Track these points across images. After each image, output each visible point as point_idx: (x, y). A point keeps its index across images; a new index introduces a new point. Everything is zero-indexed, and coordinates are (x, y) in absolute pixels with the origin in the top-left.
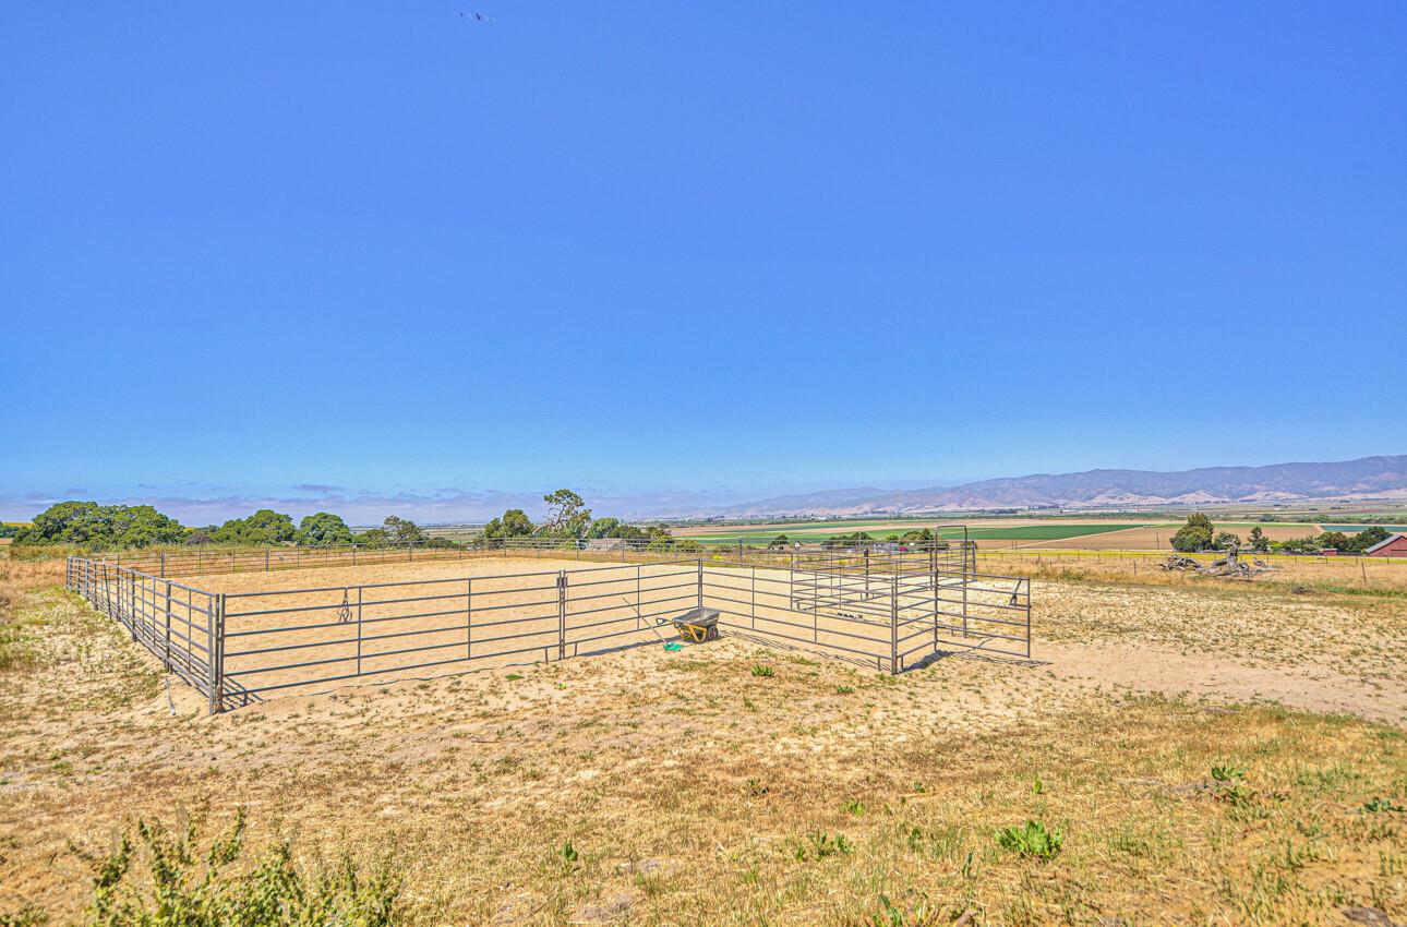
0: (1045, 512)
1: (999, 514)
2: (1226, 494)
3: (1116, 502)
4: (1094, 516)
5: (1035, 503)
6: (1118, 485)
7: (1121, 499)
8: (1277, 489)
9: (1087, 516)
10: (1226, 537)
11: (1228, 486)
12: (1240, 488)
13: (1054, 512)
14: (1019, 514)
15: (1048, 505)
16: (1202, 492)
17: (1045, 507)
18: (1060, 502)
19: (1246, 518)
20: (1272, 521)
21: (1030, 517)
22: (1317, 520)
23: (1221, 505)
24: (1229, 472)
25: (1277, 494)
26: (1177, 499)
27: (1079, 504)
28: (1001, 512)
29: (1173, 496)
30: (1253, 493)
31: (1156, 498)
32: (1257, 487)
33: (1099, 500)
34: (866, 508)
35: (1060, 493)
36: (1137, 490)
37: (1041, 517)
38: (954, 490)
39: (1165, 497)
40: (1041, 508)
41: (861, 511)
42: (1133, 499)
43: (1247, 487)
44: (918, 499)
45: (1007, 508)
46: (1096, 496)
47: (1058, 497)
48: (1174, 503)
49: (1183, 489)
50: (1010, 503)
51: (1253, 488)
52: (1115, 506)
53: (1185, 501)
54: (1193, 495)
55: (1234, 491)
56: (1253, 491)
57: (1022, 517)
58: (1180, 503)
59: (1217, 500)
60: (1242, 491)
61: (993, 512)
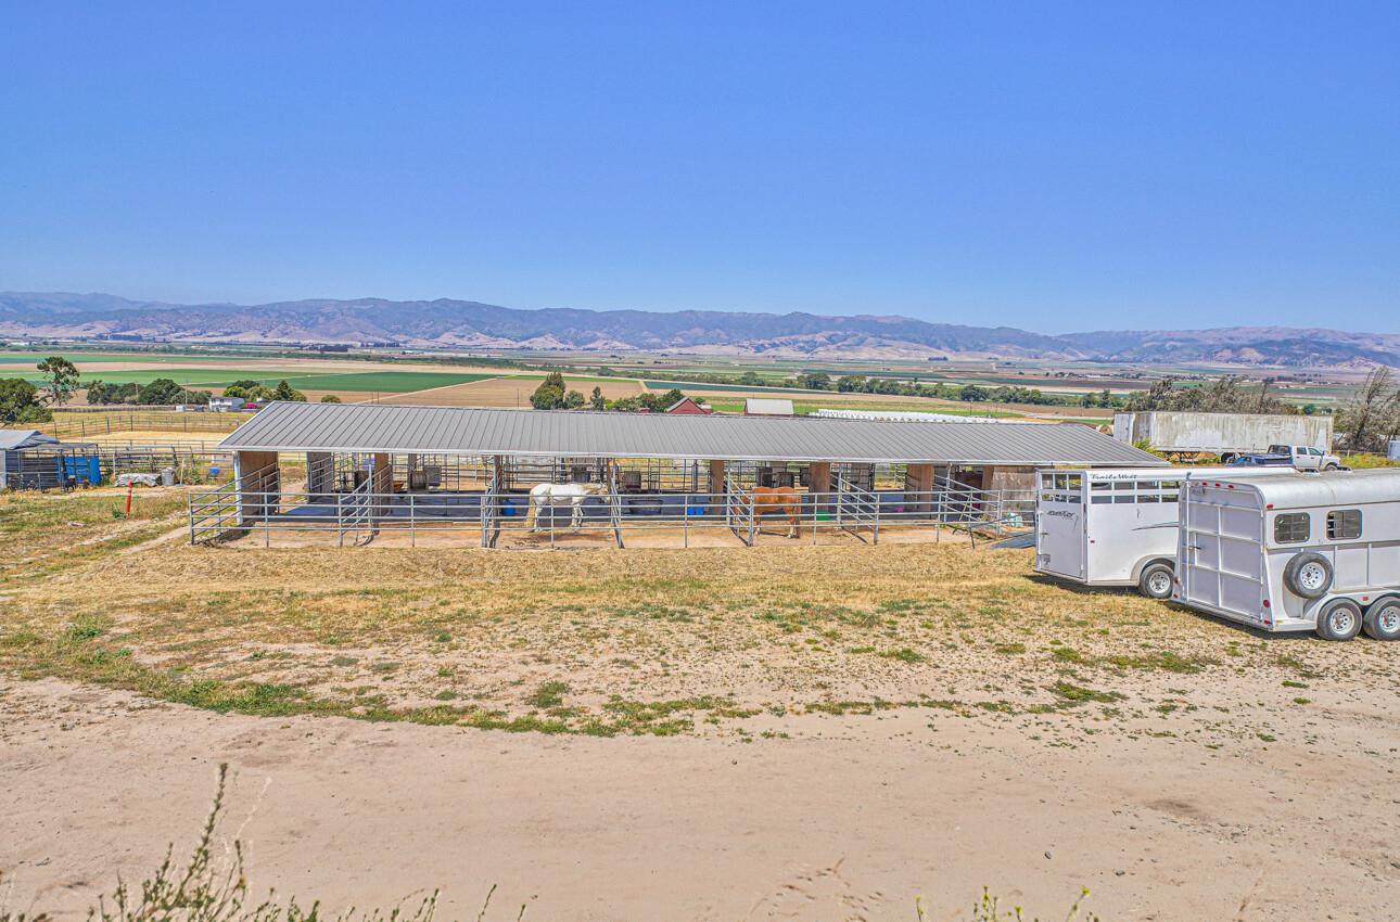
0: (383, 352)
1: (325, 353)
2: (572, 340)
3: (464, 342)
4: (444, 361)
5: (370, 338)
6: (468, 322)
7: (470, 339)
8: (614, 338)
9: (434, 360)
10: (573, 395)
11: (573, 330)
13: (395, 353)
14: (350, 352)
15: (385, 341)
17: (382, 345)
18: (400, 338)
19: (588, 370)
20: (608, 375)
21: (368, 358)
22: (642, 376)
24: (576, 316)
25: (616, 343)
26: (526, 343)
27: (423, 343)
28: (327, 348)
30: (595, 340)
31: (506, 341)
32: (599, 334)
33: (446, 338)
34: (101, 328)
35: (400, 327)
36: (486, 329)
37: (380, 359)
38: (253, 311)
39: (515, 340)
40: (377, 345)
41: (91, 334)
42: (482, 340)
43: (589, 333)
44: (197, 321)
45: (332, 343)
46: (442, 333)
47: (398, 332)
48: (523, 348)
49: (532, 331)
50: (335, 336)
51: (595, 335)
52: (464, 348)
54: (542, 339)
56: (594, 340)
57: (356, 358)
58: (528, 348)
60: (586, 338)
61: (313, 347)
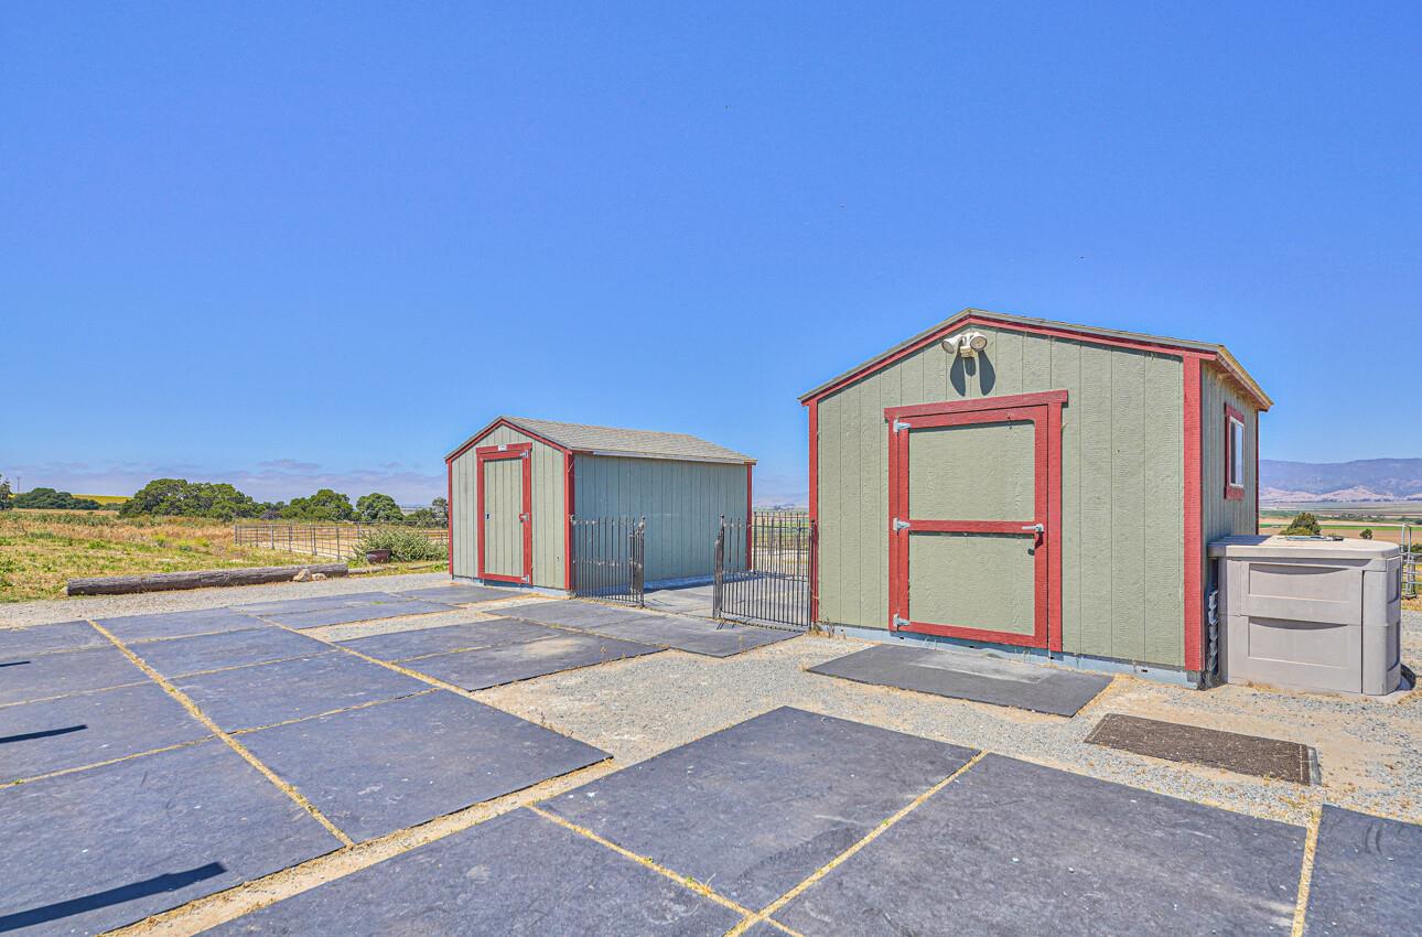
12: (1409, 484)
16: (1361, 489)
23: (1382, 504)
29: (1326, 492)
53: (1339, 498)
55: (1401, 488)
59: (1379, 497)
